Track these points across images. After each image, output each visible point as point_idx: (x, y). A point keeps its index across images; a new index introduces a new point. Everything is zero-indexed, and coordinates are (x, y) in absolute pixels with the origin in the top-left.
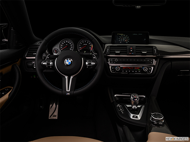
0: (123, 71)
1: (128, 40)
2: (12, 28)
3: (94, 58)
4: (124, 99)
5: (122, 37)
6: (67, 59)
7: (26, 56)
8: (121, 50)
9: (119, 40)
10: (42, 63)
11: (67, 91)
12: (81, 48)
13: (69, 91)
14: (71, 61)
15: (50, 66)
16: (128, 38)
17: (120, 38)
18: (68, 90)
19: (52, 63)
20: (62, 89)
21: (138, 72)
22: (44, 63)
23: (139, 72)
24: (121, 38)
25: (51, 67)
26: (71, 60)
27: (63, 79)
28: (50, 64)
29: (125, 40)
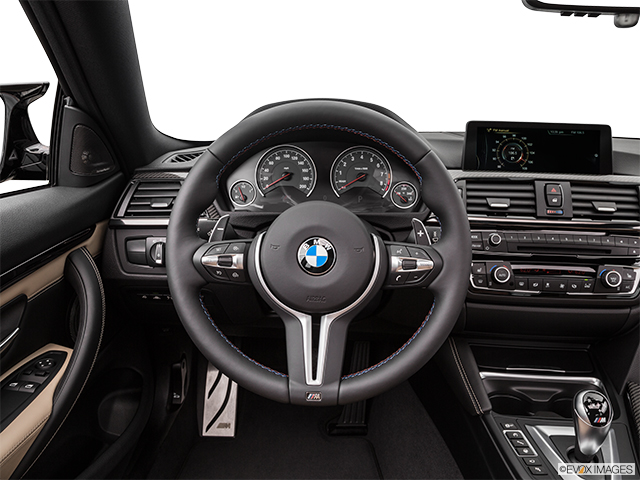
0: (521, 284)
1: (530, 158)
2: (68, 99)
3: (420, 233)
4: (514, 389)
5: (504, 145)
6: (311, 243)
7: (121, 213)
8: (512, 198)
9: (494, 154)
10: (197, 256)
11: (310, 381)
12: (343, 184)
13: (318, 381)
14: (330, 252)
15: (234, 270)
16: (531, 149)
17: (496, 146)
18: (314, 378)
19: (240, 257)
20: (287, 373)
21: (581, 288)
22: (204, 259)
23: (587, 290)
24: (502, 148)
25: (235, 275)
26: (329, 245)
27: (290, 327)
28: (232, 263)
29: (517, 157)
